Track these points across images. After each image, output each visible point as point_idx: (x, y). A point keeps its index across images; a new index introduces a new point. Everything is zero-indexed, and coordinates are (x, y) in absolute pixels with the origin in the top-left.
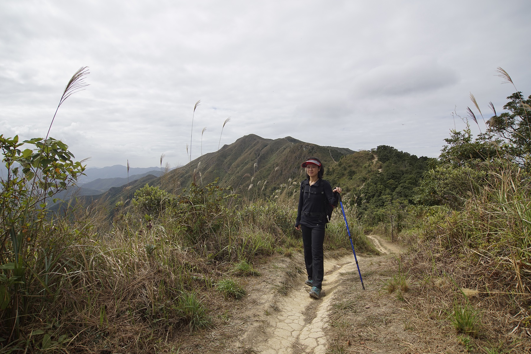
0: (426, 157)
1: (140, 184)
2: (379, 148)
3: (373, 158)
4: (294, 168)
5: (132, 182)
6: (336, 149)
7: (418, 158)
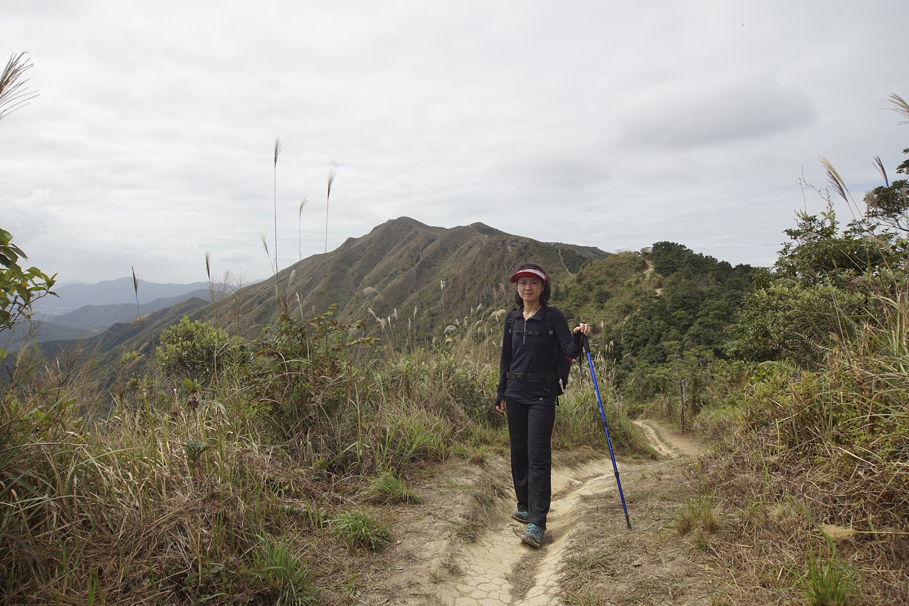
0: (748, 266)
1: (173, 318)
2: (657, 246)
3: (644, 266)
4: (489, 286)
5: (157, 313)
6: (573, 249)
7: (733, 266)
